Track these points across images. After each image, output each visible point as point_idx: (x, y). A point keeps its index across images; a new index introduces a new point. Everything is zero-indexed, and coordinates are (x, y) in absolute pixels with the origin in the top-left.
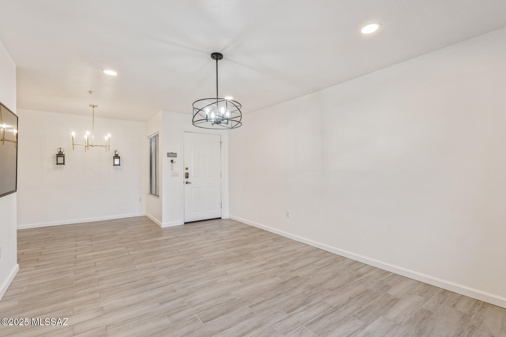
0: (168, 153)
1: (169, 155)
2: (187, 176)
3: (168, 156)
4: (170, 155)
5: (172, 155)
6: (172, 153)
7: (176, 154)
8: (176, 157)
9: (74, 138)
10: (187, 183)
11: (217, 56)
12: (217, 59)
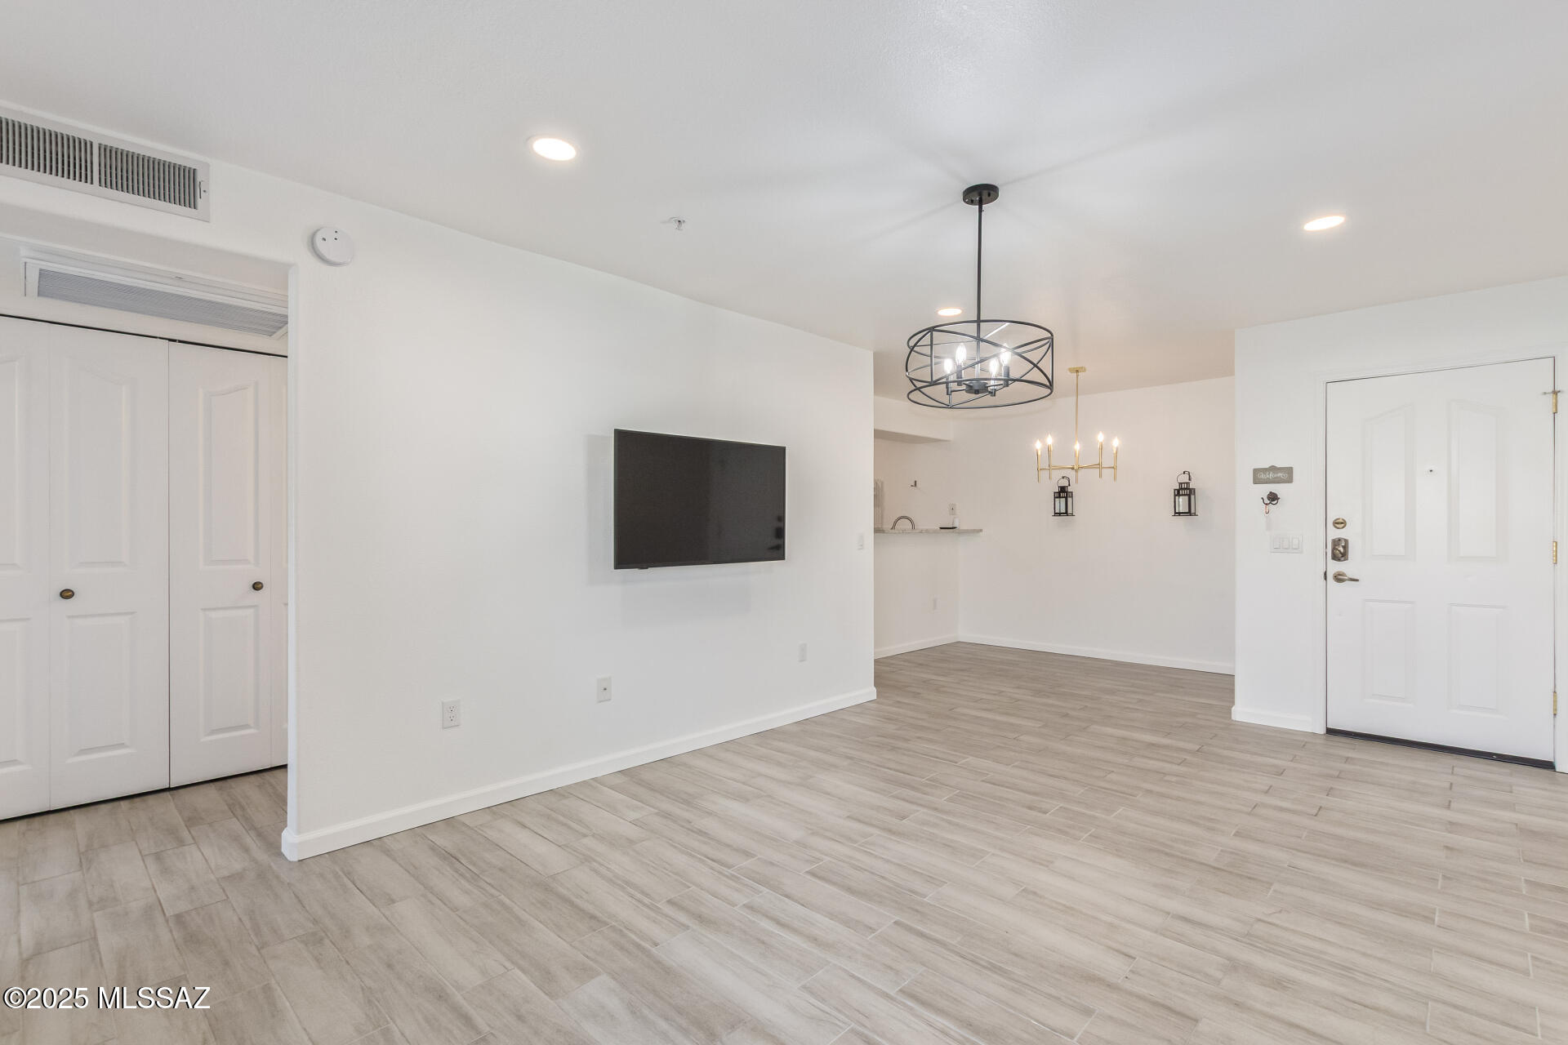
0: (1256, 471)
1: (1259, 476)
2: (1340, 551)
3: (1256, 481)
4: (1263, 476)
5: (1271, 475)
6: (1273, 469)
7: (1290, 471)
8: (1290, 480)
9: (1039, 454)
10: (1339, 578)
11: (981, 194)
12: (980, 203)
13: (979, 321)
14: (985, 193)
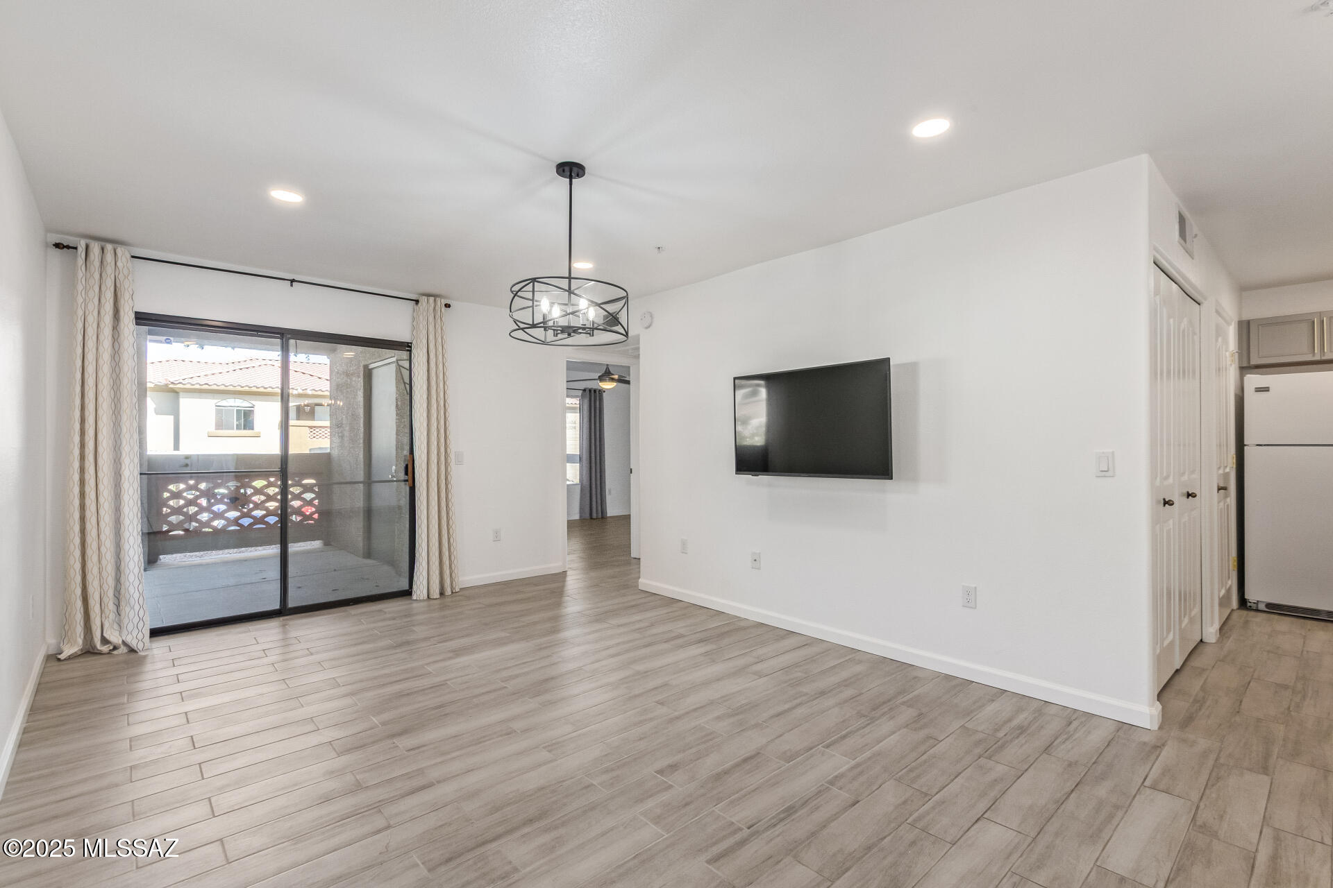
11: (571, 170)
12: (571, 178)
13: (570, 278)
14: (575, 170)
